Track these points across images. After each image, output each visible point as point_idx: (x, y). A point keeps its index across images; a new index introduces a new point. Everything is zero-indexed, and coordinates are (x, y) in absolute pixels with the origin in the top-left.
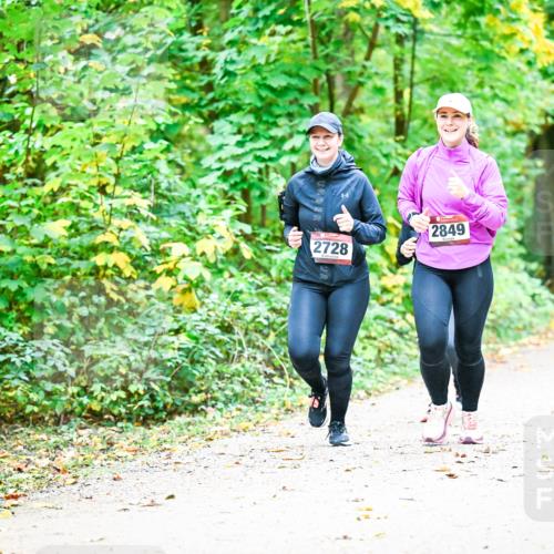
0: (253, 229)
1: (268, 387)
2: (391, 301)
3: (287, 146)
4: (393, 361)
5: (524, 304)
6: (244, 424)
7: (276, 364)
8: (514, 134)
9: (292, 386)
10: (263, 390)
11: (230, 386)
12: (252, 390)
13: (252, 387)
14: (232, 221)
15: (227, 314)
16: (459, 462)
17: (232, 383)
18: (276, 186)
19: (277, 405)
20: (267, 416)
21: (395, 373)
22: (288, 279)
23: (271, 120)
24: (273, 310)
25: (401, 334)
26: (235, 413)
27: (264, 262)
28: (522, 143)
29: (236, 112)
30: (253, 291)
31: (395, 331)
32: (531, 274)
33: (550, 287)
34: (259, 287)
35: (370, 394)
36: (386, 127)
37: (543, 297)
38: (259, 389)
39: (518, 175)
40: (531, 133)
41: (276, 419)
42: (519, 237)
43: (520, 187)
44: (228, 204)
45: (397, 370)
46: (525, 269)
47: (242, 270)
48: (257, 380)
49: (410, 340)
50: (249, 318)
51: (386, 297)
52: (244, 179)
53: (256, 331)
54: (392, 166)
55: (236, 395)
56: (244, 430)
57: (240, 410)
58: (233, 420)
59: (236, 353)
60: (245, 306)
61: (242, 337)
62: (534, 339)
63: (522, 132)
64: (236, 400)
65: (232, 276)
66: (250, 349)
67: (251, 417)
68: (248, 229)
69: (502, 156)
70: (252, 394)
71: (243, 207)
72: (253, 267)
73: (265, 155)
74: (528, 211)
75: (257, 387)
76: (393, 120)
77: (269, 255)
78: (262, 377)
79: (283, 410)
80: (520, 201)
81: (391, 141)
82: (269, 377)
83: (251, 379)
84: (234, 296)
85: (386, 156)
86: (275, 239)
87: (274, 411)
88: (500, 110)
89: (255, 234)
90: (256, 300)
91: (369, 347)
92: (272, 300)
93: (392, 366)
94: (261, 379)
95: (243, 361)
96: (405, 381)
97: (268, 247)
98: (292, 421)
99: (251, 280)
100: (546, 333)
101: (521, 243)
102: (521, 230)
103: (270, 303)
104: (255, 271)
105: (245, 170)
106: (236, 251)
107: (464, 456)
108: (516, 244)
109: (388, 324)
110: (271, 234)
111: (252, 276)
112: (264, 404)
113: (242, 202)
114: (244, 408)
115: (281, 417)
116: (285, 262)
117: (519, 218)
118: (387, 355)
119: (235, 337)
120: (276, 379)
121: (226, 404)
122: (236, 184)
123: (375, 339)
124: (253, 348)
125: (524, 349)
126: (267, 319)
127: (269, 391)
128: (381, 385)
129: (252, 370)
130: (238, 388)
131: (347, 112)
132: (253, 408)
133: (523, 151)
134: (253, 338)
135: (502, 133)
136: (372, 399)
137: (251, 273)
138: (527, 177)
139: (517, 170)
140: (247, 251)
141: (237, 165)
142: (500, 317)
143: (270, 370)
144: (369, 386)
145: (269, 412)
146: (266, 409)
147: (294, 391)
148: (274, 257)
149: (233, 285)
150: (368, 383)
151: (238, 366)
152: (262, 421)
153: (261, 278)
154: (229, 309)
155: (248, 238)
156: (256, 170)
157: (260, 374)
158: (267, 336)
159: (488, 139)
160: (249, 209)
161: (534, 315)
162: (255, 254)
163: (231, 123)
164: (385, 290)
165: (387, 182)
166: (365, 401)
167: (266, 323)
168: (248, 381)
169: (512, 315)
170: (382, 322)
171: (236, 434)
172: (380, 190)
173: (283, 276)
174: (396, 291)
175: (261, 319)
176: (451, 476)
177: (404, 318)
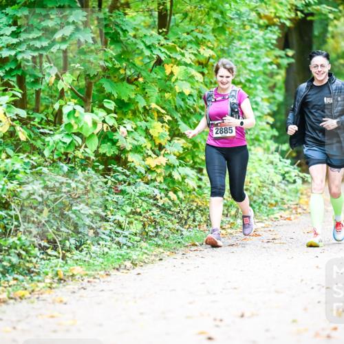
0: (28, 114)
1: (42, 259)
2: (155, 180)
3: (58, 36)
4: (157, 234)
5: (276, 182)
6: (21, 292)
7: (49, 238)
8: (267, 26)
9: (64, 258)
10: (37, 261)
11: (7, 257)
12: (28, 261)
13: (28, 258)
14: (9, 107)
15: (5, 191)
16: (217, 326)
17: (9, 255)
18: (49, 74)
19: (50, 275)
20: (41, 285)
21: (159, 246)
22: (60, 159)
23: (43, 13)
24: (46, 188)
25: (163, 209)
26: (12, 282)
27: (39, 144)
28: (274, 35)
29: (11, 6)
30: (28, 171)
31: (158, 207)
32: (283, 154)
33: (299, 165)
34: (33, 167)
35: (136, 265)
36: (149, 20)
37: (293, 174)
38: (34, 260)
39: (271, 63)
40: (283, 26)
41: (50, 288)
42: (271, 120)
43: (272, 75)
44: (6, 90)
45: (160, 242)
46: (277, 151)
47: (19, 152)
48: (32, 252)
49: (172, 215)
50: (24, 195)
51: (150, 176)
52: (19, 67)
53: (31, 207)
54: (155, 56)
55: (13, 266)
56: (21, 298)
57: (16, 279)
58: (10, 289)
59: (13, 227)
60: (20, 184)
61: (18, 213)
62: (286, 214)
63: (274, 24)
64: (13, 270)
65: (8, 157)
66: (25, 224)
67: (27, 286)
68: (23, 113)
69: (256, 46)
70: (27, 264)
71: (18, 93)
72: (29, 149)
73: (38, 44)
74: (280, 96)
75: (33, 259)
76: (156, 14)
77: (43, 137)
78: (37, 249)
79: (56, 279)
80: (272, 88)
81: (154, 32)
82: (43, 249)
83: (27, 252)
84: (11, 175)
85: (149, 47)
86: (48, 122)
87: (48, 281)
88: (253, 4)
89: (30, 119)
90: (31, 179)
91: (135, 222)
92: (46, 179)
93: (156, 239)
94: (36, 251)
95: (19, 234)
96: (168, 253)
97: (41, 130)
98: (64, 289)
99: (26, 160)
100: (296, 208)
101: (273, 126)
102: (273, 114)
103: (45, 181)
104: (30, 153)
105: (19, 57)
106: (12, 134)
107: (221, 320)
108: (268, 127)
109: (151, 201)
110: (45, 118)
111: (28, 157)
112: (38, 274)
113: (17, 88)
114: (21, 277)
115: (54, 286)
116: (58, 143)
117: (271, 103)
118: (151, 229)
119: (12, 213)
120: (49, 251)
121: (4, 274)
122: (11, 70)
123: (140, 214)
124: (28, 223)
125: (276, 223)
126: (41, 196)
127: (43, 262)
128: (145, 256)
129: (28, 243)
130: (15, 260)
131: (113, 8)
132: (28, 278)
133: (274, 42)
134: (28, 214)
135: (256, 26)
136: (138, 269)
137: (26, 154)
138: (279, 66)
139: (269, 60)
140: (23, 134)
141: (13, 53)
142: (254, 194)
143: (44, 243)
144: (135, 257)
145: (44, 281)
146: (40, 279)
147: (66, 263)
148: (48, 139)
149: (10, 165)
150: (134, 255)
151: (15, 239)
152: (37, 289)
153: (36, 158)
154: (6, 187)
155: (23, 122)
156: (30, 58)
157: (35, 247)
158: (41, 212)
159: (242, 31)
160: (24, 95)
161: (285, 192)
162: (30, 136)
163: (7, 15)
164: (149, 170)
165: (151, 71)
166: (131, 271)
167: (40, 199)
168: (23, 253)
169: (265, 191)
170: (147, 199)
171: (12, 301)
172: (144, 78)
173: (56, 157)
174: (159, 171)
175: (36, 196)
176: (210, 339)
177: (166, 196)
